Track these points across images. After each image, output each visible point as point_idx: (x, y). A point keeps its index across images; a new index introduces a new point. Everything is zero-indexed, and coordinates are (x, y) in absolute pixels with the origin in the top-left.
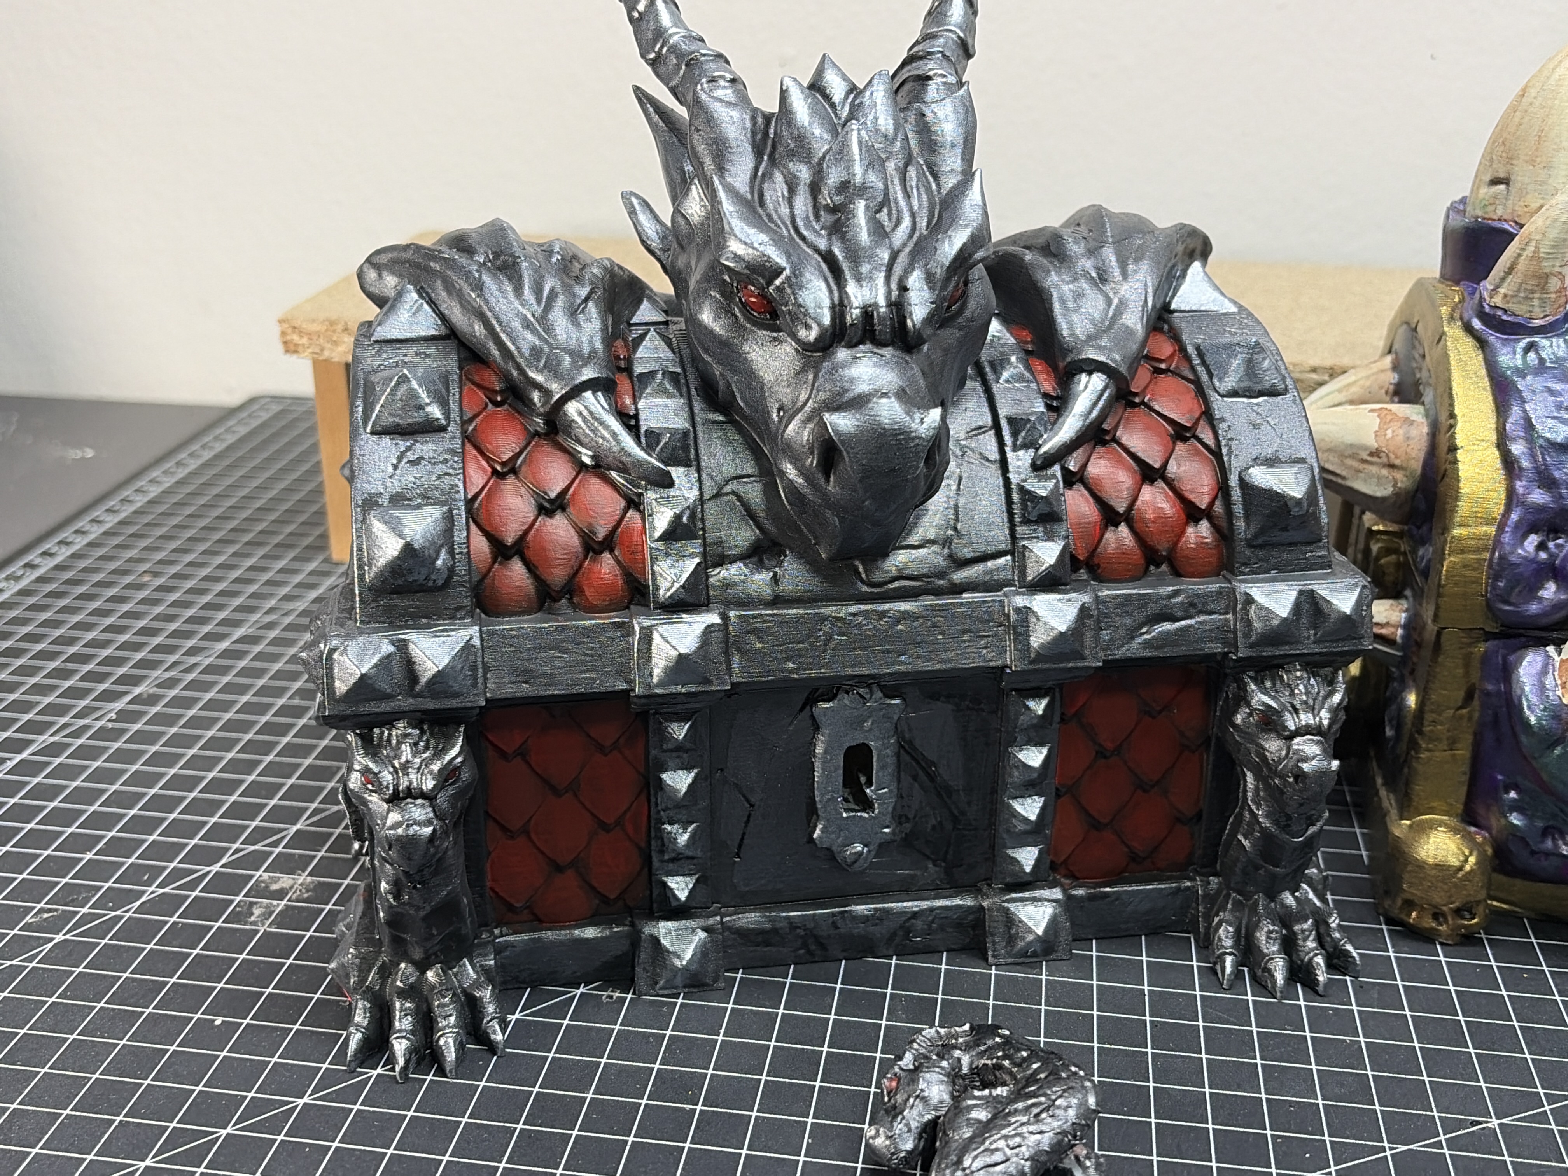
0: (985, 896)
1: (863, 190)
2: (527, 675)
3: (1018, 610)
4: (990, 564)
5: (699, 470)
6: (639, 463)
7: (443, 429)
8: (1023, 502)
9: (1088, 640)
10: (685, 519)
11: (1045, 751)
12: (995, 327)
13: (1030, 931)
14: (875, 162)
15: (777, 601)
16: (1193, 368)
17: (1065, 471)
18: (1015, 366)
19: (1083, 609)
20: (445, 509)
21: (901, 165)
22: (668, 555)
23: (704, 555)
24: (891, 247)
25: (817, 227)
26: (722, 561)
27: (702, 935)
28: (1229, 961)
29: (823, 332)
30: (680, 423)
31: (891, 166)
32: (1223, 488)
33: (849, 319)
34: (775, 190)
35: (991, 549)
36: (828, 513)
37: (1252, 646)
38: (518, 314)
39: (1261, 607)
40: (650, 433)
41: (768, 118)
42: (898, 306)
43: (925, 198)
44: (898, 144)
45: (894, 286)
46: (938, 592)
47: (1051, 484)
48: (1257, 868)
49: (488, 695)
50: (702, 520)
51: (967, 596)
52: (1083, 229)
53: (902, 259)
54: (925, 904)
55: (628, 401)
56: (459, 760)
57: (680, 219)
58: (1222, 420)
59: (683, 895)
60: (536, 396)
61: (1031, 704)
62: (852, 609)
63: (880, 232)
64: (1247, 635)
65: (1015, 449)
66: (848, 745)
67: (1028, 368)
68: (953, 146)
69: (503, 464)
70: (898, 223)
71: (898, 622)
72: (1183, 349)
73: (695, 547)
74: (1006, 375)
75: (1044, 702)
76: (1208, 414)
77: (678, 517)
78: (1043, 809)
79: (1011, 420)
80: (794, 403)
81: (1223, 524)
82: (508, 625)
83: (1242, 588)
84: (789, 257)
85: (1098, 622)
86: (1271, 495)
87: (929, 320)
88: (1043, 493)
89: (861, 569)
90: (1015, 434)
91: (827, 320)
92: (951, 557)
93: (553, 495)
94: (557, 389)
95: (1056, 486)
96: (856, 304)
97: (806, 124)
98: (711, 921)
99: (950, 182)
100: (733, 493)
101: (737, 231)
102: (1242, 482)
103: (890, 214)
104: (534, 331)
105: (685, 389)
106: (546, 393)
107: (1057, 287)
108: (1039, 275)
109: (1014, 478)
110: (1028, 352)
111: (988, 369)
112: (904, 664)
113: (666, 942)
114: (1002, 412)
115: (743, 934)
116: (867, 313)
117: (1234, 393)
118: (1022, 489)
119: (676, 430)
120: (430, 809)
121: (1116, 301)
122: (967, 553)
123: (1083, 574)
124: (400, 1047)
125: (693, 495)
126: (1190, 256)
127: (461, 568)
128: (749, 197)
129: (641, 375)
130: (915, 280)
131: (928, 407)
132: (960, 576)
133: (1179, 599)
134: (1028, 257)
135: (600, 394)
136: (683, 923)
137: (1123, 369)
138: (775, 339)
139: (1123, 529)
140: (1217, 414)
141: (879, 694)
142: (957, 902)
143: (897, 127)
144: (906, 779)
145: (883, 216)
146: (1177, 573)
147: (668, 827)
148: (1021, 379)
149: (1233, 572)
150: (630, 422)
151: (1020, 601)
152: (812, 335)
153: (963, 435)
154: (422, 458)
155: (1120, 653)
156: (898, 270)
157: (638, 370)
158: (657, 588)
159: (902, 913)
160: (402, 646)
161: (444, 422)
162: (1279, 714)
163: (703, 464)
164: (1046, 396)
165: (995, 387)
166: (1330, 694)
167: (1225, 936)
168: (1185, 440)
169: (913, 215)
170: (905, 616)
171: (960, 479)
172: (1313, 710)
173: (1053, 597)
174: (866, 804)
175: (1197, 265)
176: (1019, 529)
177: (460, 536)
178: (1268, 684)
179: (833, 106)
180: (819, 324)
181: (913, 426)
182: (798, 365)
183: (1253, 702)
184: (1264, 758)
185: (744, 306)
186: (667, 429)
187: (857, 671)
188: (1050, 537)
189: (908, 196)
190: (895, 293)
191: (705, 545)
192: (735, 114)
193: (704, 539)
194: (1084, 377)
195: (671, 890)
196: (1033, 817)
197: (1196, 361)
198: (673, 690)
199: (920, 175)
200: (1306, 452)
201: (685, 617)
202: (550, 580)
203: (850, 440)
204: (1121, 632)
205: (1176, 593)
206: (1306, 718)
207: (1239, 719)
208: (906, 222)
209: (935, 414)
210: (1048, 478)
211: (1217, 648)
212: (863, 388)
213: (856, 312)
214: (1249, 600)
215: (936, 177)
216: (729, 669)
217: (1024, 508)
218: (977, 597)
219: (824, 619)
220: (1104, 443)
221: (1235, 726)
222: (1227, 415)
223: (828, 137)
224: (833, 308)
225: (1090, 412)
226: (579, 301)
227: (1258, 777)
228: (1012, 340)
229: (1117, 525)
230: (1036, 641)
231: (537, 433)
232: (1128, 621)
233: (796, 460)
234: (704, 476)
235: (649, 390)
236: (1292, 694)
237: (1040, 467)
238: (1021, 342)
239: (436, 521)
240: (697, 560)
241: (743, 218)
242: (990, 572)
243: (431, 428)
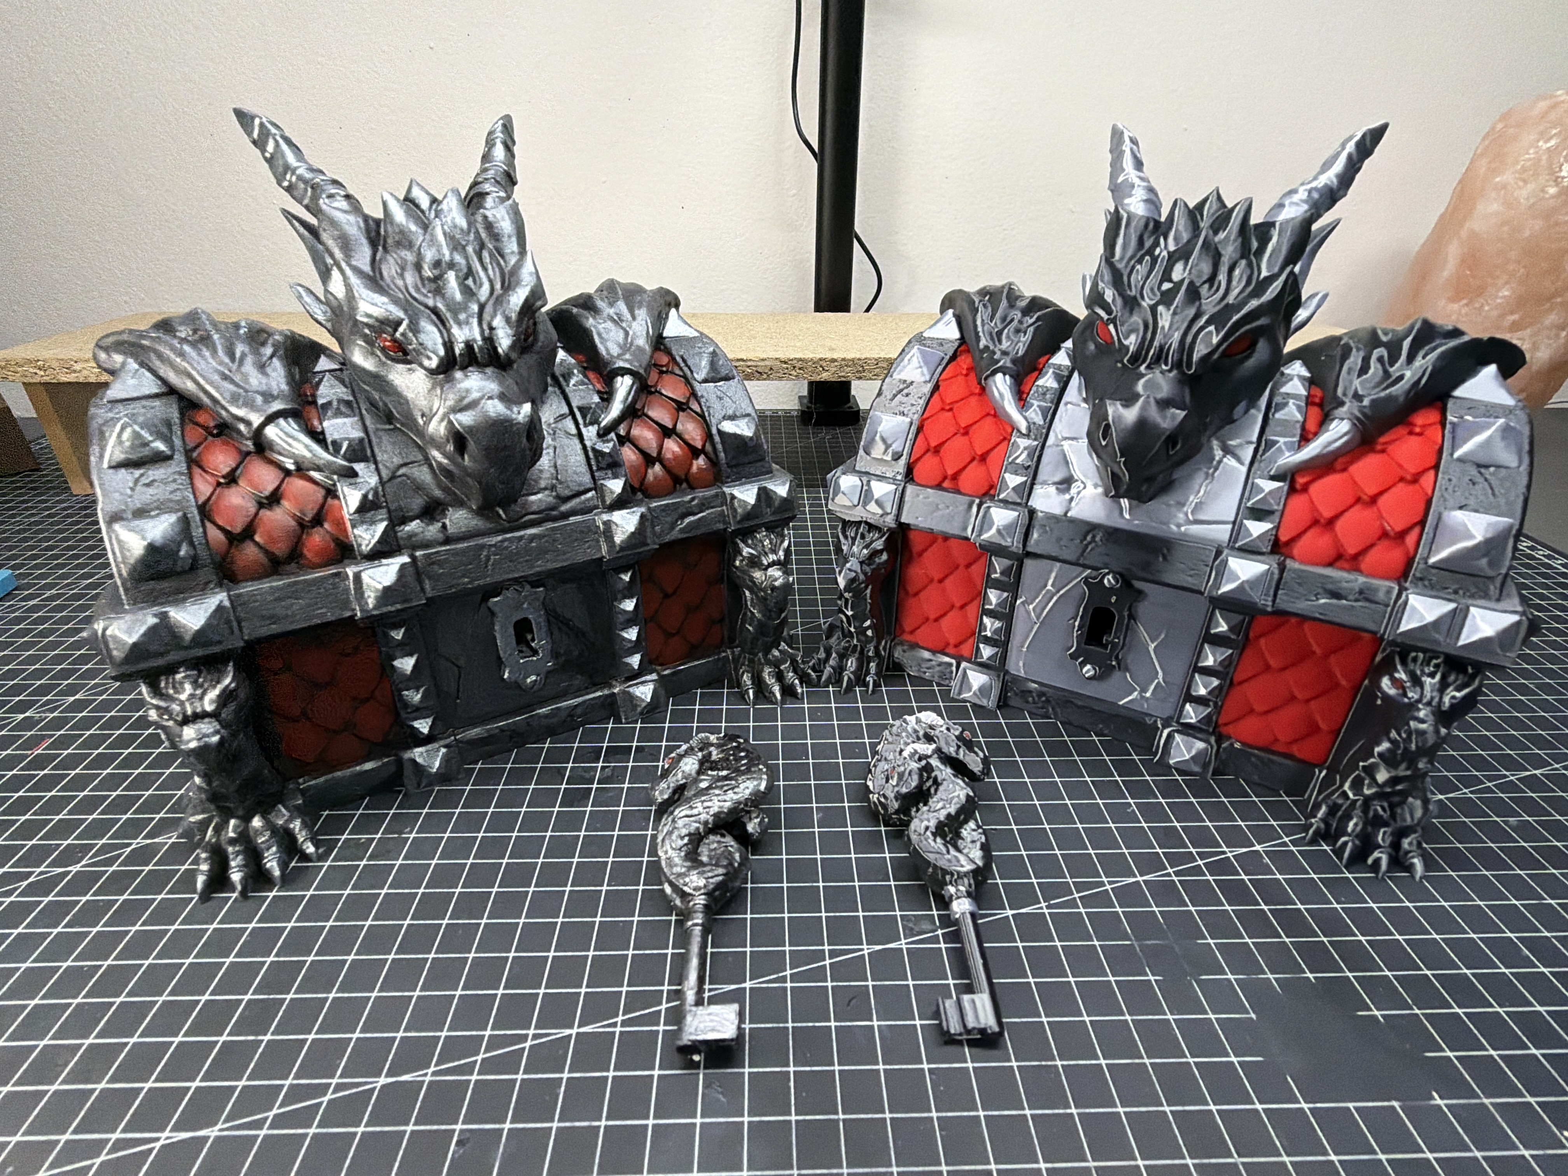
0: (614, 687)
1: (451, 265)
2: (274, 619)
3: (605, 523)
4: (583, 497)
5: (376, 463)
6: (329, 464)
7: (169, 458)
8: (596, 457)
9: (649, 533)
10: (370, 497)
11: (635, 600)
12: (561, 355)
13: (643, 700)
14: (456, 246)
15: (447, 541)
16: (681, 369)
17: (618, 436)
18: (577, 377)
19: (642, 516)
20: (180, 514)
21: (477, 248)
22: (363, 523)
23: (390, 519)
24: (478, 301)
25: (425, 291)
26: (405, 521)
27: (443, 750)
28: (751, 692)
29: (441, 360)
30: (357, 434)
31: (470, 249)
32: (709, 436)
33: (457, 352)
34: (389, 269)
35: (582, 488)
36: (469, 479)
37: (739, 522)
38: (217, 371)
39: (740, 500)
40: (334, 443)
41: (378, 222)
42: (490, 341)
43: (497, 270)
44: (472, 235)
45: (485, 327)
46: (554, 519)
47: (611, 445)
48: (758, 640)
49: (246, 638)
50: (384, 496)
51: (572, 519)
52: (605, 293)
53: (489, 309)
54: (580, 699)
55: (316, 423)
56: (233, 685)
57: (329, 296)
58: (702, 396)
59: (425, 731)
60: (242, 427)
61: (623, 576)
62: (500, 538)
63: (469, 293)
64: (734, 517)
65: (586, 425)
66: (515, 620)
67: (585, 376)
68: (509, 237)
69: (223, 477)
70: (481, 285)
71: (531, 541)
72: (673, 359)
73: (383, 513)
74: (572, 382)
75: (629, 574)
76: (694, 394)
77: (365, 496)
78: (639, 633)
79: (580, 409)
80: (431, 410)
81: (712, 456)
82: (247, 588)
83: (727, 490)
84: (406, 311)
85: (652, 522)
86: (735, 436)
87: (512, 347)
88: (607, 451)
89: (501, 512)
90: (584, 417)
91: (442, 352)
92: (558, 497)
93: (267, 493)
94: (256, 420)
95: (614, 445)
96: (460, 340)
97: (404, 223)
98: (447, 741)
99: (513, 260)
100: (403, 475)
101: (364, 296)
102: (719, 431)
103: (475, 281)
104: (232, 382)
105: (357, 411)
106: (248, 423)
107: (595, 327)
108: (584, 321)
109: (588, 444)
110: (585, 368)
111: (561, 379)
112: (540, 566)
113: (419, 760)
114: (575, 404)
115: (473, 743)
116: (469, 345)
117: (705, 381)
118: (593, 449)
119: (353, 439)
120: (216, 724)
121: (631, 333)
122: (567, 493)
123: (639, 495)
124: (236, 877)
125: (373, 481)
126: (669, 305)
127: (203, 553)
128: (371, 273)
129: (323, 405)
130: (498, 322)
131: (520, 403)
132: (564, 508)
133: (696, 502)
134: (575, 310)
135: (290, 420)
136: (429, 747)
137: (642, 371)
138: (410, 370)
139: (657, 467)
140: (699, 394)
141: (528, 587)
142: (599, 694)
143: (470, 224)
144: (556, 632)
145: (470, 282)
146: (692, 488)
147: (406, 693)
148: (583, 383)
149: (723, 483)
150: (319, 437)
151: (605, 517)
152: (434, 363)
153: (552, 421)
154: (153, 481)
155: (668, 538)
156: (486, 317)
157: (321, 401)
158: (360, 545)
159: (568, 708)
160: (164, 616)
161: (169, 453)
162: (759, 557)
163: (379, 459)
164: (599, 392)
165: (567, 390)
166: (782, 542)
167: (746, 678)
168: (684, 410)
169: (491, 281)
170: (533, 537)
171: (555, 448)
172: (774, 552)
173: (624, 512)
174: (535, 652)
175: (673, 311)
176: (596, 474)
177: (197, 532)
178: (750, 542)
179: (423, 212)
180: (437, 355)
181: (514, 416)
182: (429, 386)
183: (744, 554)
184: (754, 583)
185: (383, 349)
186: (346, 439)
187: (511, 576)
188: (615, 476)
189: (485, 269)
190: (487, 332)
191: (389, 512)
192: (352, 218)
193: (387, 507)
194: (619, 379)
195: (417, 729)
196: (634, 639)
197: (682, 365)
198: (385, 610)
199: (491, 255)
200: (750, 410)
201: (384, 561)
202: (277, 552)
203: (470, 429)
204: (667, 526)
205: (693, 499)
206: (772, 557)
207: (737, 563)
208: (486, 287)
209: (527, 408)
210: (608, 441)
211: (721, 526)
212: (475, 395)
213: (462, 345)
214: (733, 497)
215: (502, 256)
216: (423, 590)
217: (597, 461)
218: (579, 518)
219: (482, 547)
220: (639, 417)
221: (736, 568)
222: (705, 394)
223: (420, 231)
224: (445, 344)
225: (627, 399)
226: (265, 359)
227: (751, 592)
228: (573, 361)
229: (654, 464)
230: (619, 539)
231: (248, 453)
232: (669, 519)
233: (439, 448)
234: (381, 466)
235: (329, 413)
236: (763, 546)
237: (602, 435)
238: (579, 362)
239: (172, 525)
240: (385, 523)
241: (366, 287)
242: (584, 502)
243: (158, 459)
